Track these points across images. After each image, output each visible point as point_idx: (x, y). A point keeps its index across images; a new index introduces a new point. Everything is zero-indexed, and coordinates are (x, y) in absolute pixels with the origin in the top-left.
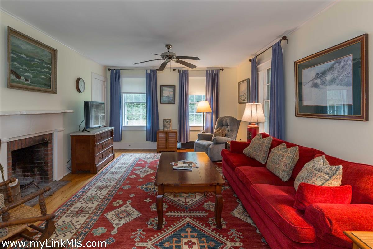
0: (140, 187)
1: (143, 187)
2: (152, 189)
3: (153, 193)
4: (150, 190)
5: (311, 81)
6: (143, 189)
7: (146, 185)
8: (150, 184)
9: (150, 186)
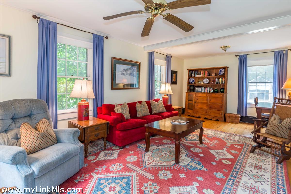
0: (204, 169)
1: (201, 167)
2: (193, 162)
3: (194, 158)
4: (195, 162)
5: (121, 71)
6: (201, 165)
7: (197, 168)
8: (192, 168)
9: (193, 166)
